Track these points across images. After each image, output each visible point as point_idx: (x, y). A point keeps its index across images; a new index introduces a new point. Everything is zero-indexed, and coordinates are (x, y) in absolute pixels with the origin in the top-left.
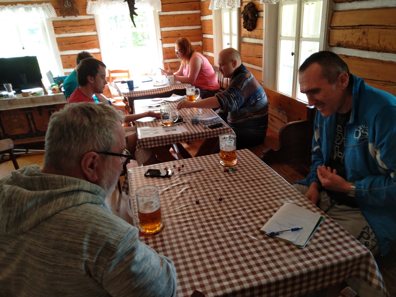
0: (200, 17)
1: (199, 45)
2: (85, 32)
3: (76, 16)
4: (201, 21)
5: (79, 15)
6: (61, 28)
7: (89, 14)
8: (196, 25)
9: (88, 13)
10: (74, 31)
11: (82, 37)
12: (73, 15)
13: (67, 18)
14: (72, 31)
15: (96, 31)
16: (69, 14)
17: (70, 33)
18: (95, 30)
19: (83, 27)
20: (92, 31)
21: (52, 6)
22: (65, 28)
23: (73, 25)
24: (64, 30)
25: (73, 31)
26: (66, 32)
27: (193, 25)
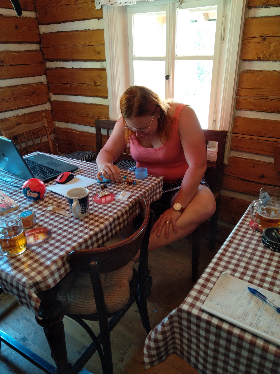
0: (38, 27)
1: (41, 83)
4: (39, 35)
8: (31, 43)
27: (25, 43)
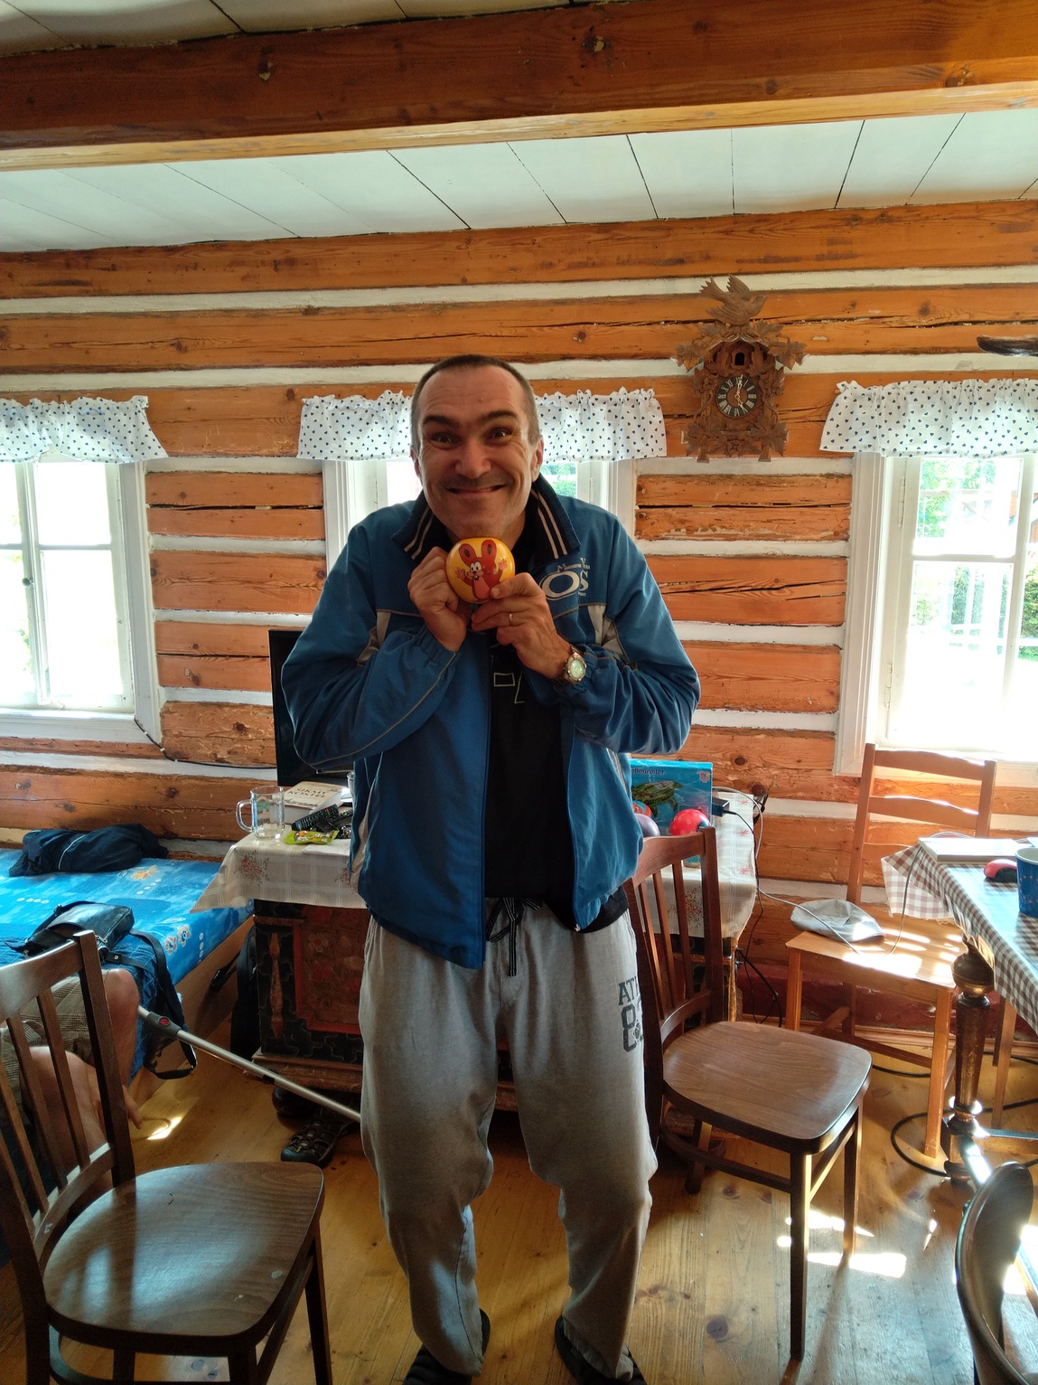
2: (786, 539)
3: (765, 458)
5: (781, 453)
6: (670, 510)
7: (832, 448)
9: (826, 443)
10: (731, 528)
11: (762, 563)
12: (753, 451)
13: (719, 465)
14: (719, 531)
15: (846, 540)
16: (734, 446)
17: (709, 538)
18: (842, 534)
19: (784, 513)
20: (824, 534)
21: (655, 403)
22: (689, 514)
23: (732, 500)
24: (682, 522)
25: (724, 531)
26: (691, 532)
